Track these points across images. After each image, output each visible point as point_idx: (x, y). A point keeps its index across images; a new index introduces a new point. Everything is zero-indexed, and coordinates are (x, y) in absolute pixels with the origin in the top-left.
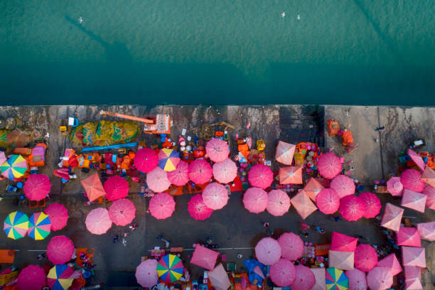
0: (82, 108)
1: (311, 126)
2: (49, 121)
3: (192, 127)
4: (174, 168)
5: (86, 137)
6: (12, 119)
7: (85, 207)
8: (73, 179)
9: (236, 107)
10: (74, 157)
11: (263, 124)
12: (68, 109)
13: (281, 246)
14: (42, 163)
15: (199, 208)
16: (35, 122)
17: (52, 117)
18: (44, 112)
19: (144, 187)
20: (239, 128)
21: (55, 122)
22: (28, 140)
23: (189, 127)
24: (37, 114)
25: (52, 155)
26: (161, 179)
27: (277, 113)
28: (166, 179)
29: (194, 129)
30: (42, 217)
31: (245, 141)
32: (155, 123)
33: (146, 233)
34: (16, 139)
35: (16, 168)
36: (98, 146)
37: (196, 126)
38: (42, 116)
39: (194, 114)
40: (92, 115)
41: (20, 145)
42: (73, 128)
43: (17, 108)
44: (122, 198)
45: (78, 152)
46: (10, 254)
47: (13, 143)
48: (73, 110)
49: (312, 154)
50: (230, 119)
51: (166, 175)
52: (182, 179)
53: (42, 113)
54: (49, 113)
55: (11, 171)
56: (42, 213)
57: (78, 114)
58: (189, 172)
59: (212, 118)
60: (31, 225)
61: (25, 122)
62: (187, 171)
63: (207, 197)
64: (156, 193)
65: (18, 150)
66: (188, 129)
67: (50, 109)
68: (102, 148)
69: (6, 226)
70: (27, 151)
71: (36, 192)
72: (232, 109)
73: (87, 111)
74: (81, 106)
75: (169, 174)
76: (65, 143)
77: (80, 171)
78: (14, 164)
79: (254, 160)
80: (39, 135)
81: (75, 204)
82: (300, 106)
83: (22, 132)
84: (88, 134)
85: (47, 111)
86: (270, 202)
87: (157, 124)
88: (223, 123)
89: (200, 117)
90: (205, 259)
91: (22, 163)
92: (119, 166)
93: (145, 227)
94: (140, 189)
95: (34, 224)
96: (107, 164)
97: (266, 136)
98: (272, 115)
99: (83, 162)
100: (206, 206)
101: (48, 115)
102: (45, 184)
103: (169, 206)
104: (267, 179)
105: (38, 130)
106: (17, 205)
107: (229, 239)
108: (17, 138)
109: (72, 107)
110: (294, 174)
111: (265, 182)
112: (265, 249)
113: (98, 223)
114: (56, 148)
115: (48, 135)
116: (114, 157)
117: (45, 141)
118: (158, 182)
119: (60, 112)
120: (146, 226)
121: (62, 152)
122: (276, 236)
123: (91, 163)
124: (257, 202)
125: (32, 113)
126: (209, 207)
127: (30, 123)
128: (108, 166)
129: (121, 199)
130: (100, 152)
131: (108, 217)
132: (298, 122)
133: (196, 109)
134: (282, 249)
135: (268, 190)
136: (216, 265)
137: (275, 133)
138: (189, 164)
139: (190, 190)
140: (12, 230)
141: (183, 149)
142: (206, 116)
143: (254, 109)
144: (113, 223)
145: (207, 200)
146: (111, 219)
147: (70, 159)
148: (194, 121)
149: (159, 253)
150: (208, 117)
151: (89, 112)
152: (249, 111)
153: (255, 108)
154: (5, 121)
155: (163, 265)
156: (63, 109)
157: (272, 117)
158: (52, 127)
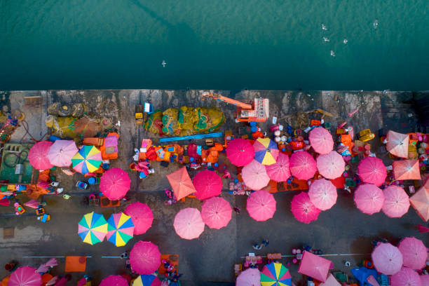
0: (156, 92)
1: (410, 115)
2: (119, 107)
3: (283, 115)
4: (274, 162)
5: (167, 126)
6: (80, 105)
7: (166, 207)
8: (151, 174)
9: (331, 93)
10: (152, 148)
11: (363, 111)
12: (141, 93)
13: (402, 253)
14: (116, 155)
15: (307, 208)
16: (104, 108)
17: (123, 103)
18: (114, 97)
19: (233, 184)
20: (337, 116)
21: (127, 108)
22: (97, 129)
23: (280, 115)
24: (105, 99)
25: (125, 146)
26: (260, 174)
27: (377, 99)
28: (265, 174)
29: (286, 117)
30: (124, 218)
31: (347, 130)
32: (253, 108)
33: (238, 237)
34: (86, 128)
35: (91, 161)
36: (178, 136)
37: (288, 114)
38: (111, 102)
39: (285, 100)
40: (168, 101)
41: (89, 135)
42: (149, 115)
43: (82, 93)
44: (216, 196)
45: (156, 143)
46: (81, 262)
47: (82, 132)
48: (147, 95)
49: (424, 145)
50: (326, 106)
51: (264, 169)
52: (283, 174)
53: (111, 98)
54: (120, 98)
55: (85, 164)
56: (123, 214)
57: (153, 100)
58: (291, 166)
59: (305, 105)
60: (112, 228)
61: (92, 108)
62: (288, 165)
63: (315, 196)
64: (252, 191)
65: (87, 140)
66: (279, 117)
67: (120, 94)
68: (183, 139)
69: (81, 229)
70: (99, 141)
71: (115, 189)
72: (327, 95)
73: (162, 96)
74: (155, 91)
75: (268, 168)
76: (139, 133)
77: (159, 164)
78: (87, 157)
79: (359, 152)
80: (109, 123)
81: (154, 203)
82: (394, 92)
83: (91, 120)
84: (169, 122)
85: (117, 96)
86: (387, 202)
87: (256, 110)
88: (320, 110)
89: (292, 103)
90: (317, 268)
91: (97, 155)
92: (204, 159)
93: (236, 230)
94: (229, 186)
95: (115, 227)
96: (192, 156)
97: (367, 125)
98: (372, 101)
99: (163, 154)
100: (313, 206)
101: (118, 101)
102: (125, 180)
103: (270, 206)
104: (381, 174)
105: (108, 117)
106: (88, 204)
107: (332, 243)
108: (86, 126)
109: (145, 92)
110: (412, 169)
111: (379, 177)
112: (385, 256)
113: (189, 226)
114: (128, 138)
115: (119, 124)
116: (199, 148)
117: (116, 131)
118: (256, 177)
119: (131, 96)
120: (238, 229)
121: (137, 143)
122: (396, 242)
123: (172, 156)
124: (371, 201)
125: (100, 99)
126: (317, 206)
127: (98, 109)
128: (192, 159)
129: (214, 198)
130: (181, 143)
131: (200, 219)
132: (394, 110)
133: (286, 94)
134: (404, 257)
135: (382, 187)
136: (328, 276)
137: (377, 123)
138: (290, 157)
139: (286, 187)
140: (89, 234)
141: (278, 139)
142: (298, 103)
143: (351, 95)
144: (206, 225)
145: (315, 198)
146: (204, 220)
147: (148, 151)
148: (285, 108)
149: (254, 261)
150: (301, 104)
151: (164, 97)
152: (347, 97)
153: (353, 93)
154: (71, 107)
155: (269, 275)
156: (135, 93)
157: (373, 104)
158: (123, 114)
